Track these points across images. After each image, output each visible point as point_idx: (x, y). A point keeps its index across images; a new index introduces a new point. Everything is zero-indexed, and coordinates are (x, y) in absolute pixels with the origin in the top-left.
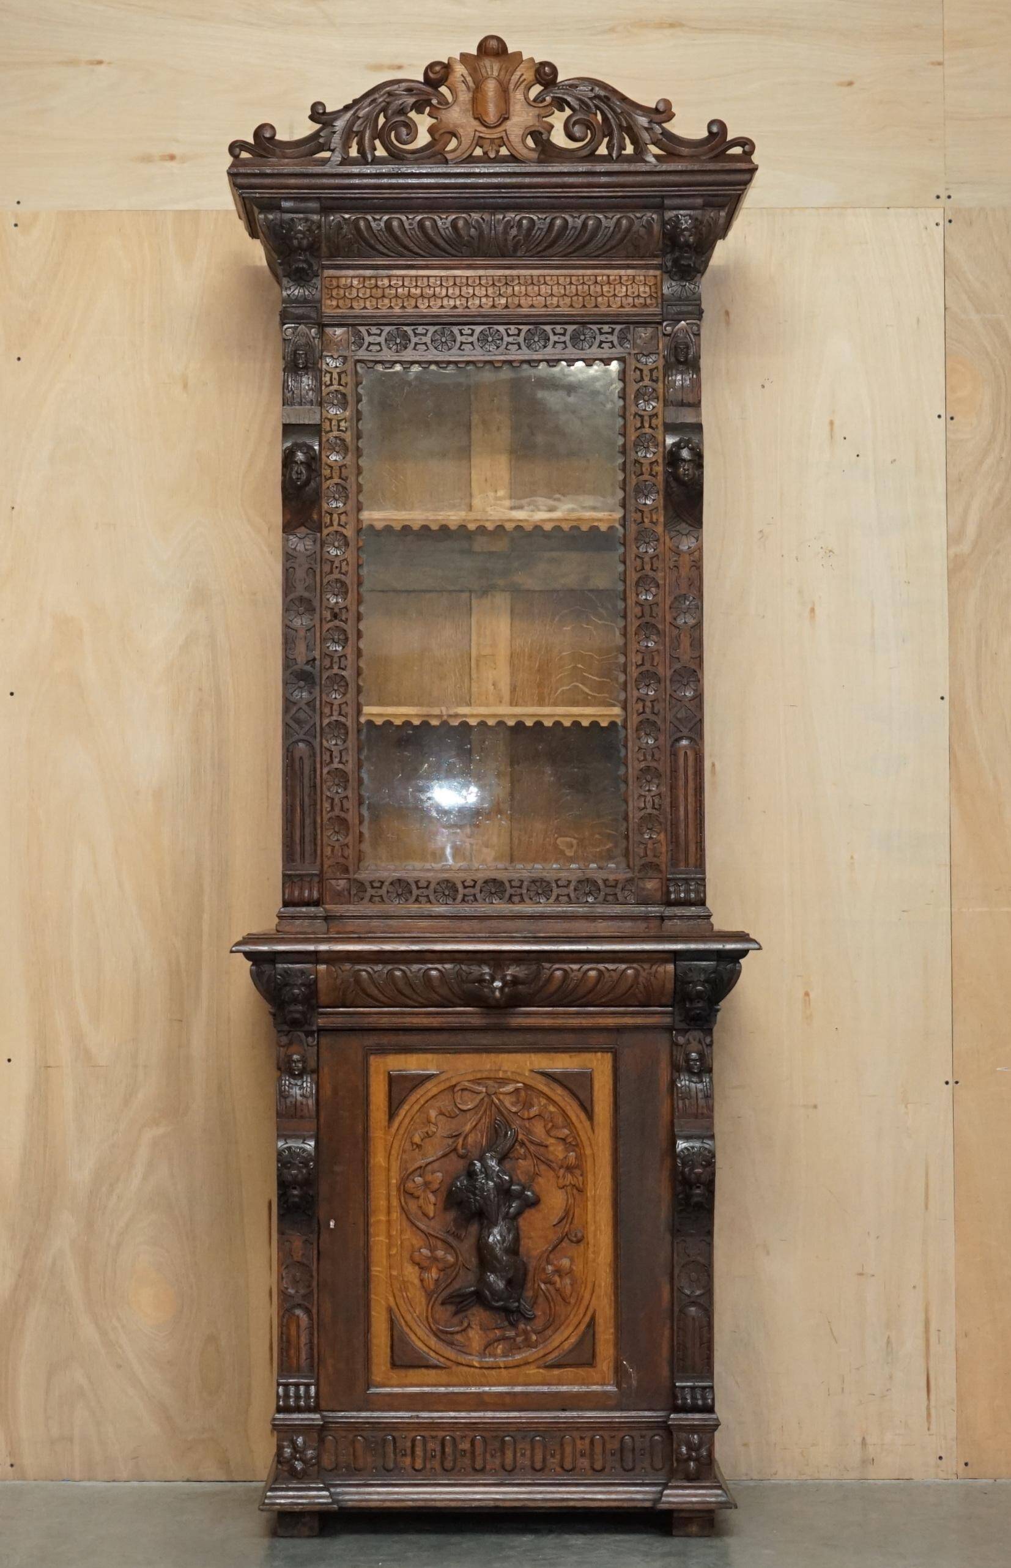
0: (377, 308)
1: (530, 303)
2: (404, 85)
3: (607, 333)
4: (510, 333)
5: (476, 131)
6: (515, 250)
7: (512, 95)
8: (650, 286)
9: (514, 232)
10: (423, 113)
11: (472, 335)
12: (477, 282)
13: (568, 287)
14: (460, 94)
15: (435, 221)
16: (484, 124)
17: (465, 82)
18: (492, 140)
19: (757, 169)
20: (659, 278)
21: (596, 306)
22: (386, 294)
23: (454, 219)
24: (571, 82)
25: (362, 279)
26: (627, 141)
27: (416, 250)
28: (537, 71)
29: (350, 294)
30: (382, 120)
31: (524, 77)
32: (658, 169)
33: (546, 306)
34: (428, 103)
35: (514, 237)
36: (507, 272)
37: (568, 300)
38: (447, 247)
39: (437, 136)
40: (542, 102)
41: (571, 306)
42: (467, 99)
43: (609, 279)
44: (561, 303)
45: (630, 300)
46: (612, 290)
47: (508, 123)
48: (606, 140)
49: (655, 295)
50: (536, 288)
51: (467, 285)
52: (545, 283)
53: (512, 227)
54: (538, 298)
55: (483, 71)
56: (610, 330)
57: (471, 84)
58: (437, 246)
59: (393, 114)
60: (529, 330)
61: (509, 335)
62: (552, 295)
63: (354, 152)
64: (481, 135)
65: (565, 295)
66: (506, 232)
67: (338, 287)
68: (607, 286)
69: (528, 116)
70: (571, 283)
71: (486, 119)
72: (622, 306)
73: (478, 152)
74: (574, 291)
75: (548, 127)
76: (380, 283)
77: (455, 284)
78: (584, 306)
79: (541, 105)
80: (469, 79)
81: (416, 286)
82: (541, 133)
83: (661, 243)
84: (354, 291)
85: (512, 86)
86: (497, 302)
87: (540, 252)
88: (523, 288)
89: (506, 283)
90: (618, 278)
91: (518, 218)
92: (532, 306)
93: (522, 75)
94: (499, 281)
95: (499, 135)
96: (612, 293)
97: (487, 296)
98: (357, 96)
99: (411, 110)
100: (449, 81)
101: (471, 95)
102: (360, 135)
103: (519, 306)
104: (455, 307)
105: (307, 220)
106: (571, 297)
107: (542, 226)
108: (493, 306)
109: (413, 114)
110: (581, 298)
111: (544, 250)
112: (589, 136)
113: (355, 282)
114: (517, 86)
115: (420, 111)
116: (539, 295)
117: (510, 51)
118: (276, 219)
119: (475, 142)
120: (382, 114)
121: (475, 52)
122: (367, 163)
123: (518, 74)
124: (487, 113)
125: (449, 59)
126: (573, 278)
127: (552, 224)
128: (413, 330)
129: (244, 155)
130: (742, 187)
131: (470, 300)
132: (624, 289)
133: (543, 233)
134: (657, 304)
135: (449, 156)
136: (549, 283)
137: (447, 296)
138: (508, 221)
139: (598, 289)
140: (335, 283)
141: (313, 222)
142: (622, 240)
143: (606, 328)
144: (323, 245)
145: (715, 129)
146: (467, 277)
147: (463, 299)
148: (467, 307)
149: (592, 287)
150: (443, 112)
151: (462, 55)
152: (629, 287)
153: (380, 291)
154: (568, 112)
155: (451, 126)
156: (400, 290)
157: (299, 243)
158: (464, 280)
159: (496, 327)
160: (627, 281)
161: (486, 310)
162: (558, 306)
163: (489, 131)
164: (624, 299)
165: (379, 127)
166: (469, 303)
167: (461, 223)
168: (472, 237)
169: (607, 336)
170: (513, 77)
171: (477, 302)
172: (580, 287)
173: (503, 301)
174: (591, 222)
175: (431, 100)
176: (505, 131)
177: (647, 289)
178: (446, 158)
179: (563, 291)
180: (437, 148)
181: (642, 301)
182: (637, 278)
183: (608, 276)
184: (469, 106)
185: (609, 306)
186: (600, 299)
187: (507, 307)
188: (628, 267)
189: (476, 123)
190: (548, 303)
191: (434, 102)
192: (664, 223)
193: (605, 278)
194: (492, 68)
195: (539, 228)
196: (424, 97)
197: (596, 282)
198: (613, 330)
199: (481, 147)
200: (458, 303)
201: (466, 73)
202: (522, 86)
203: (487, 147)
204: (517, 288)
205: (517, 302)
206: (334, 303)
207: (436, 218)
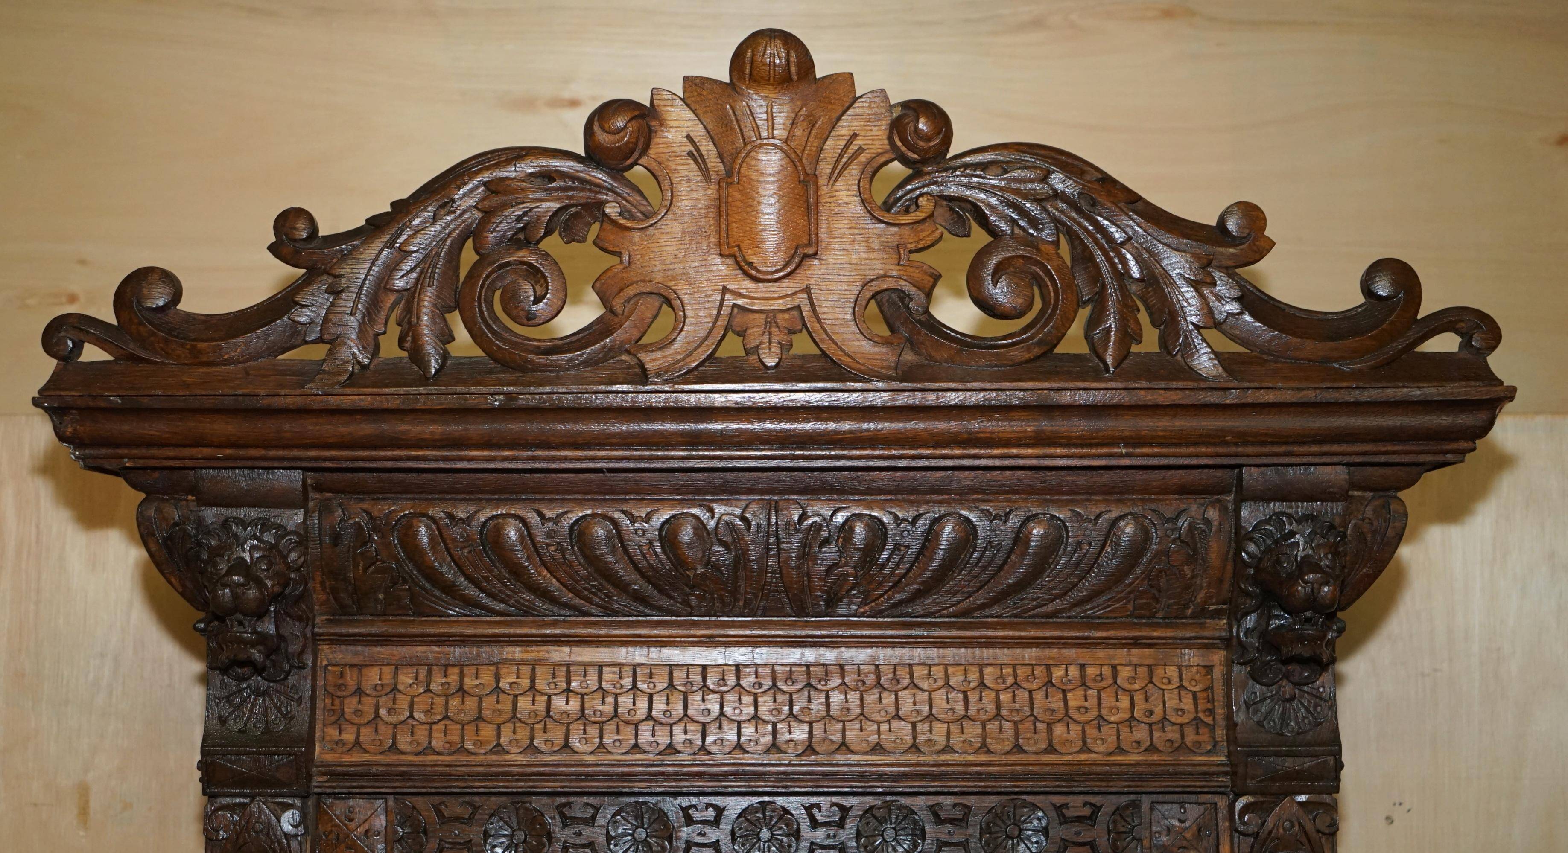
0: (463, 750)
1: (874, 738)
2: (529, 167)
3: (1079, 819)
4: (820, 818)
5: (725, 290)
6: (832, 602)
7: (824, 190)
8: (1194, 695)
9: (829, 554)
10: (583, 240)
11: (716, 822)
12: (731, 680)
13: (973, 697)
14: (682, 189)
15: (615, 523)
16: (747, 270)
17: (696, 156)
18: (771, 318)
19: (1511, 399)
20: (1218, 673)
21: (1051, 749)
22: (487, 713)
23: (667, 521)
24: (989, 157)
25: (423, 672)
26: (1143, 317)
27: (567, 597)
28: (897, 127)
29: (389, 711)
30: (469, 256)
31: (858, 142)
32: (1231, 398)
33: (915, 748)
34: (595, 209)
35: (830, 569)
36: (810, 655)
37: (973, 732)
38: (650, 590)
39: (617, 304)
40: (907, 211)
41: (984, 748)
42: (702, 204)
43: (1083, 676)
44: (956, 741)
45: (1141, 733)
46: (1092, 702)
47: (815, 270)
48: (1084, 313)
49: (1209, 720)
50: (888, 699)
51: (704, 687)
52: (913, 685)
53: (826, 542)
54: (895, 724)
55: (747, 124)
56: (1087, 811)
57: (714, 162)
58: (622, 586)
59: (499, 241)
60: (872, 808)
61: (815, 824)
62: (931, 717)
63: (390, 349)
64: (739, 302)
65: (966, 716)
66: (806, 553)
67: (359, 692)
68: (1080, 693)
69: (870, 249)
70: (982, 685)
71: (753, 259)
72: (1120, 750)
73: (732, 348)
74: (991, 708)
75: (928, 281)
76: (469, 682)
77: (671, 685)
78: (1018, 748)
79: (905, 219)
80: (708, 148)
81: (568, 690)
82: (904, 296)
83: (1226, 586)
84: (403, 702)
85: (825, 168)
86: (783, 737)
87: (901, 603)
88: (854, 697)
89: (809, 685)
90: (1107, 671)
91: (840, 518)
92: (877, 748)
93: (855, 136)
94: (790, 678)
95: (789, 303)
96: (1094, 713)
97: (756, 718)
98: (404, 194)
99: (548, 233)
100: (652, 152)
101: (712, 192)
102: (411, 297)
103: (844, 746)
104: (671, 749)
105: (266, 525)
106: (984, 724)
107: (908, 540)
108: (774, 748)
109: (553, 244)
110: (1007, 726)
111: (910, 600)
112: (1038, 305)
113: (406, 679)
114: (837, 172)
115: (571, 234)
116: (897, 717)
117: (819, 75)
118: (185, 520)
119: (722, 322)
120: (469, 243)
121: (723, 74)
122: (425, 380)
123: (844, 129)
124: (757, 246)
125: (654, 92)
126: (988, 670)
127: (932, 535)
128: (560, 808)
129: (92, 353)
130: (1464, 445)
131: (713, 728)
132: (1125, 702)
133: (908, 559)
134: (1215, 744)
135: (653, 361)
136: (925, 686)
137: (649, 717)
138: (815, 526)
139: (1056, 702)
140: (351, 680)
141: (282, 531)
142: (1117, 577)
143: (1076, 805)
144: (315, 585)
145: (1383, 289)
146: (704, 667)
147: (691, 727)
148: (703, 749)
149: (1039, 696)
150: (636, 236)
151: (688, 81)
152: (1139, 698)
153: (471, 703)
154: (980, 238)
155: (658, 277)
156: (524, 702)
157: (235, 596)
158: (696, 678)
159: (780, 801)
160: (1132, 679)
161: (753, 758)
162: (948, 749)
163: (763, 289)
164: (1125, 731)
165: (463, 273)
166: (709, 739)
167: (687, 533)
168: (717, 567)
169: (1077, 827)
170: (829, 142)
171: (731, 736)
172: (1004, 697)
173: (800, 734)
174: (1037, 531)
175: (601, 204)
176: (807, 290)
177: (1187, 703)
178: (642, 366)
179: (960, 708)
180: (619, 335)
181: (1173, 734)
182: (1159, 671)
183: (1082, 667)
184: (708, 223)
185: (1085, 748)
186: (1059, 730)
187: (810, 748)
188: (1136, 643)
189: (721, 267)
190: (922, 738)
191: (612, 210)
192: (1240, 537)
193: (1073, 671)
194: (771, 118)
195: (897, 546)
196: (581, 196)
197: (1049, 683)
198: (1096, 809)
199: (742, 333)
200: (679, 737)
201: (699, 133)
202: (854, 171)
203: (756, 335)
204: (836, 699)
205: (837, 737)
206: (349, 736)
207: (617, 515)
